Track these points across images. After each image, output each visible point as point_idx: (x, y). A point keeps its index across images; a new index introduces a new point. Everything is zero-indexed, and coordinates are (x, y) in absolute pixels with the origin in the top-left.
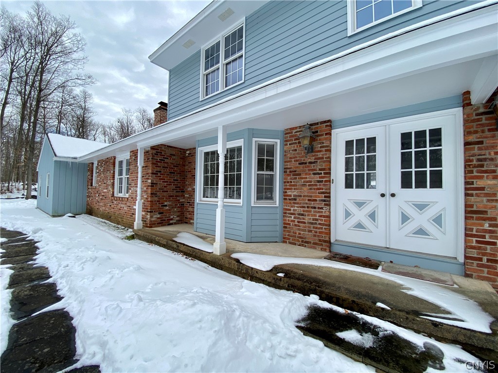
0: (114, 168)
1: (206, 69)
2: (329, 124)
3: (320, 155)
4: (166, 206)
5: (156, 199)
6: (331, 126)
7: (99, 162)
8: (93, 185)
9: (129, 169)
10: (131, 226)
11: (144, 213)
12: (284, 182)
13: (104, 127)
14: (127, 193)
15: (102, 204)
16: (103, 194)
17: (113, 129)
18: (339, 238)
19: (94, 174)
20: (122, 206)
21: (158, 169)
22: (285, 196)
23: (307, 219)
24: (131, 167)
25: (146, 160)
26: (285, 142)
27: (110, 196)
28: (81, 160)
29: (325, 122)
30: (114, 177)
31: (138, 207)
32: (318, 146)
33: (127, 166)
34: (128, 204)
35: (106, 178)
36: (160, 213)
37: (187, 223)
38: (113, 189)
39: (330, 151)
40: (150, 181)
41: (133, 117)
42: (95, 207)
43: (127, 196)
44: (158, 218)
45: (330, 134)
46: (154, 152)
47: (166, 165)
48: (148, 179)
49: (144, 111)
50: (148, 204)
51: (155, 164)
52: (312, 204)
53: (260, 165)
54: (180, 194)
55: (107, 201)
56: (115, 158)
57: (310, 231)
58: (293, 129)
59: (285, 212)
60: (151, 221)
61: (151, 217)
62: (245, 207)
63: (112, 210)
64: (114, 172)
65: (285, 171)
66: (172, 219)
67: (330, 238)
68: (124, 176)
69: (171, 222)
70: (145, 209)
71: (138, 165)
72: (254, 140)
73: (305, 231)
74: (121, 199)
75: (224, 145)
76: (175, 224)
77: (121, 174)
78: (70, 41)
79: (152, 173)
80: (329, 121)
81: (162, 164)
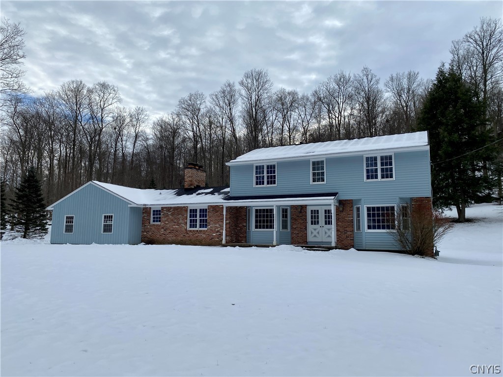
0: (187, 213)
1: (256, 174)
3: (303, 214)
4: (232, 233)
7: (164, 208)
8: (152, 223)
12: (291, 223)
15: (170, 235)
16: (172, 229)
18: (310, 240)
19: (152, 216)
20: (199, 235)
21: (231, 216)
22: (292, 228)
23: (300, 235)
26: (292, 208)
27: (183, 230)
30: (187, 219)
31: (224, 234)
32: (302, 211)
34: (207, 233)
35: (177, 219)
36: (231, 237)
38: (186, 226)
39: (306, 213)
43: (205, 229)
44: (230, 239)
45: (306, 208)
50: (227, 232)
52: (301, 230)
53: (283, 216)
56: (187, 207)
57: (301, 239)
59: (292, 233)
62: (278, 232)
63: (187, 238)
64: (187, 215)
65: (292, 218)
67: (307, 240)
68: (198, 218)
69: (234, 241)
71: (224, 214)
72: (281, 207)
73: (299, 239)
74: (200, 231)
77: (193, 216)
79: (229, 218)
81: (231, 213)
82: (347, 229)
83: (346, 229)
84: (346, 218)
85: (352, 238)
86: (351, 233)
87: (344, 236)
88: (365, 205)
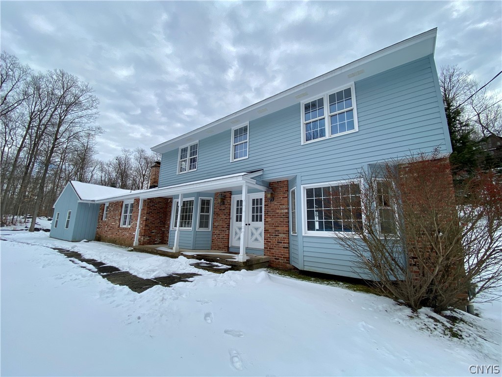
0: (122, 209)
1: (181, 159)
2: (231, 193)
3: (227, 206)
4: (153, 232)
5: (148, 228)
6: (231, 194)
7: (110, 204)
8: (103, 219)
9: (132, 210)
10: (130, 245)
11: (139, 237)
12: (214, 219)
13: (102, 164)
14: (129, 225)
15: (109, 233)
16: (111, 226)
17: (111, 166)
18: (233, 245)
19: (105, 212)
20: (125, 233)
21: (151, 211)
22: (214, 227)
23: (221, 236)
24: (134, 209)
25: (144, 205)
26: (215, 199)
27: (117, 227)
28: (98, 202)
29: (229, 192)
30: (121, 215)
31: (137, 234)
32: (226, 202)
33: (131, 208)
34: (130, 232)
35: (115, 215)
36: (149, 237)
37: (165, 244)
38: (120, 222)
39: (230, 205)
40: (145, 218)
41: (131, 156)
42: (104, 235)
43: (129, 226)
44: (148, 240)
45: (231, 197)
46: (149, 201)
47: (155, 208)
48: (144, 216)
49: (142, 151)
50: (143, 231)
51: (149, 208)
52: (223, 229)
53: (202, 210)
54: (162, 225)
55: (114, 231)
56: (123, 202)
57: (221, 242)
58: (217, 193)
59: (213, 234)
60: (143, 241)
61: (144, 239)
62: (193, 232)
63: (118, 236)
64: (121, 211)
65: (214, 213)
66: (156, 241)
67: (228, 245)
68: (128, 214)
69: (156, 242)
70: (141, 234)
71: (139, 208)
72: (200, 197)
73: (219, 242)
74: (125, 229)
75: (182, 199)
76: (158, 244)
77: (126, 212)
78: (86, 101)
79: (147, 213)
80: (231, 192)
81: (153, 208)
82: (279, 229)
83: (277, 229)
84: (278, 211)
85: (286, 245)
86: (284, 235)
87: (274, 241)
88: (302, 186)
